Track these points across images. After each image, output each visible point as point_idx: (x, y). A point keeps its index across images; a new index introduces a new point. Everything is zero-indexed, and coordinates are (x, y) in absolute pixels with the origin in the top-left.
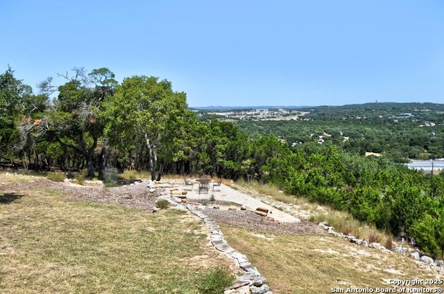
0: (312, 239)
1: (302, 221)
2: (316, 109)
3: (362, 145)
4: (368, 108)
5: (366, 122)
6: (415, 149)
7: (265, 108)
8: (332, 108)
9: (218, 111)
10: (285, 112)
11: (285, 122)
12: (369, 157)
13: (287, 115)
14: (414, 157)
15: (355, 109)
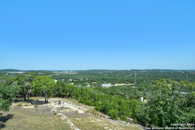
0: (88, 118)
1: (85, 112)
2: (80, 71)
3: (91, 80)
4: (93, 71)
5: (92, 74)
6: (103, 81)
7: (67, 71)
8: (84, 71)
9: (54, 71)
10: (72, 72)
11: (72, 74)
12: (93, 83)
13: (73, 73)
14: (103, 83)
15: (89, 71)
